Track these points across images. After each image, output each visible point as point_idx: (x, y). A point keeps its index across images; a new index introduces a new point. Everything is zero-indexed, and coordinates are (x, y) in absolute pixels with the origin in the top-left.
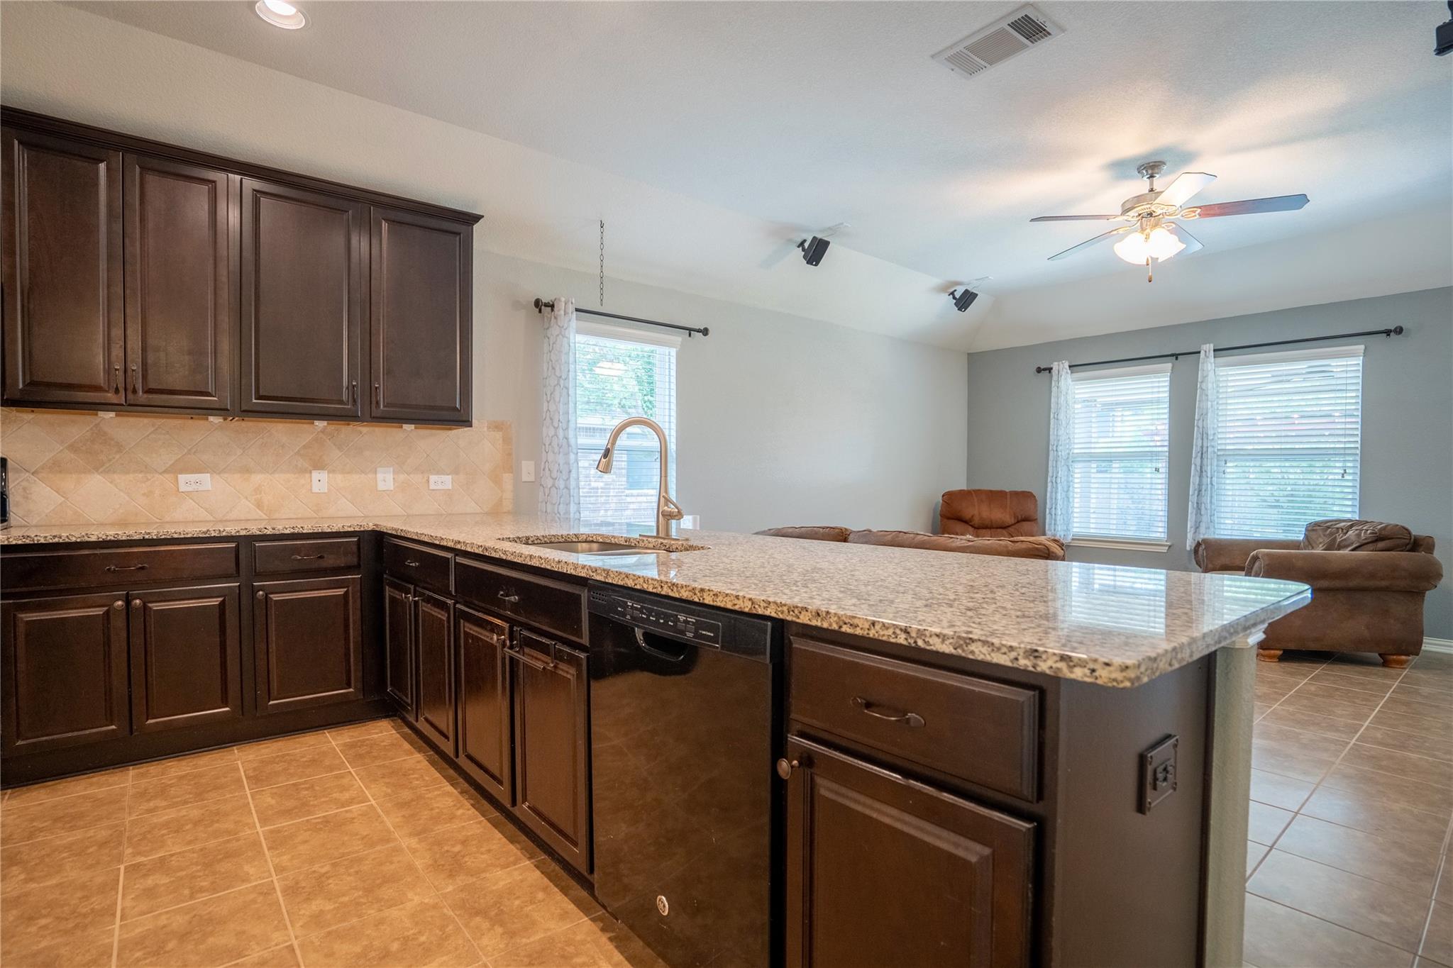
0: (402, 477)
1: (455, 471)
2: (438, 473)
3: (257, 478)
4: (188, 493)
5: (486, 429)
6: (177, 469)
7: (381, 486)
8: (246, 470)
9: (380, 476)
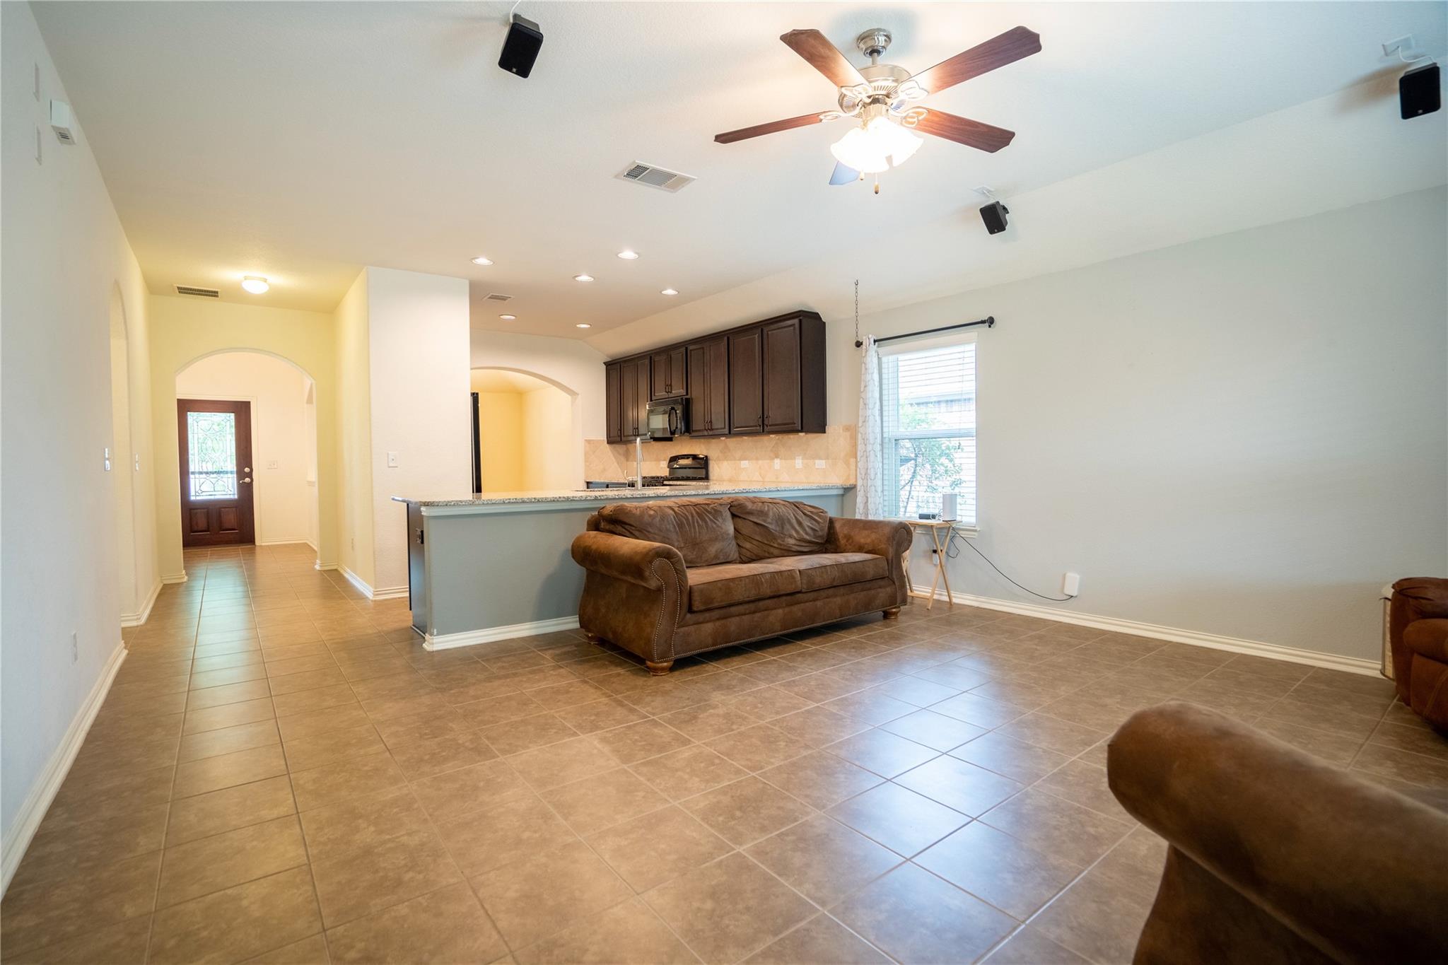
0: (806, 461)
1: (827, 458)
2: (820, 458)
3: (760, 462)
4: (743, 469)
5: (841, 431)
6: (741, 459)
7: (797, 467)
8: (757, 459)
9: (797, 461)
